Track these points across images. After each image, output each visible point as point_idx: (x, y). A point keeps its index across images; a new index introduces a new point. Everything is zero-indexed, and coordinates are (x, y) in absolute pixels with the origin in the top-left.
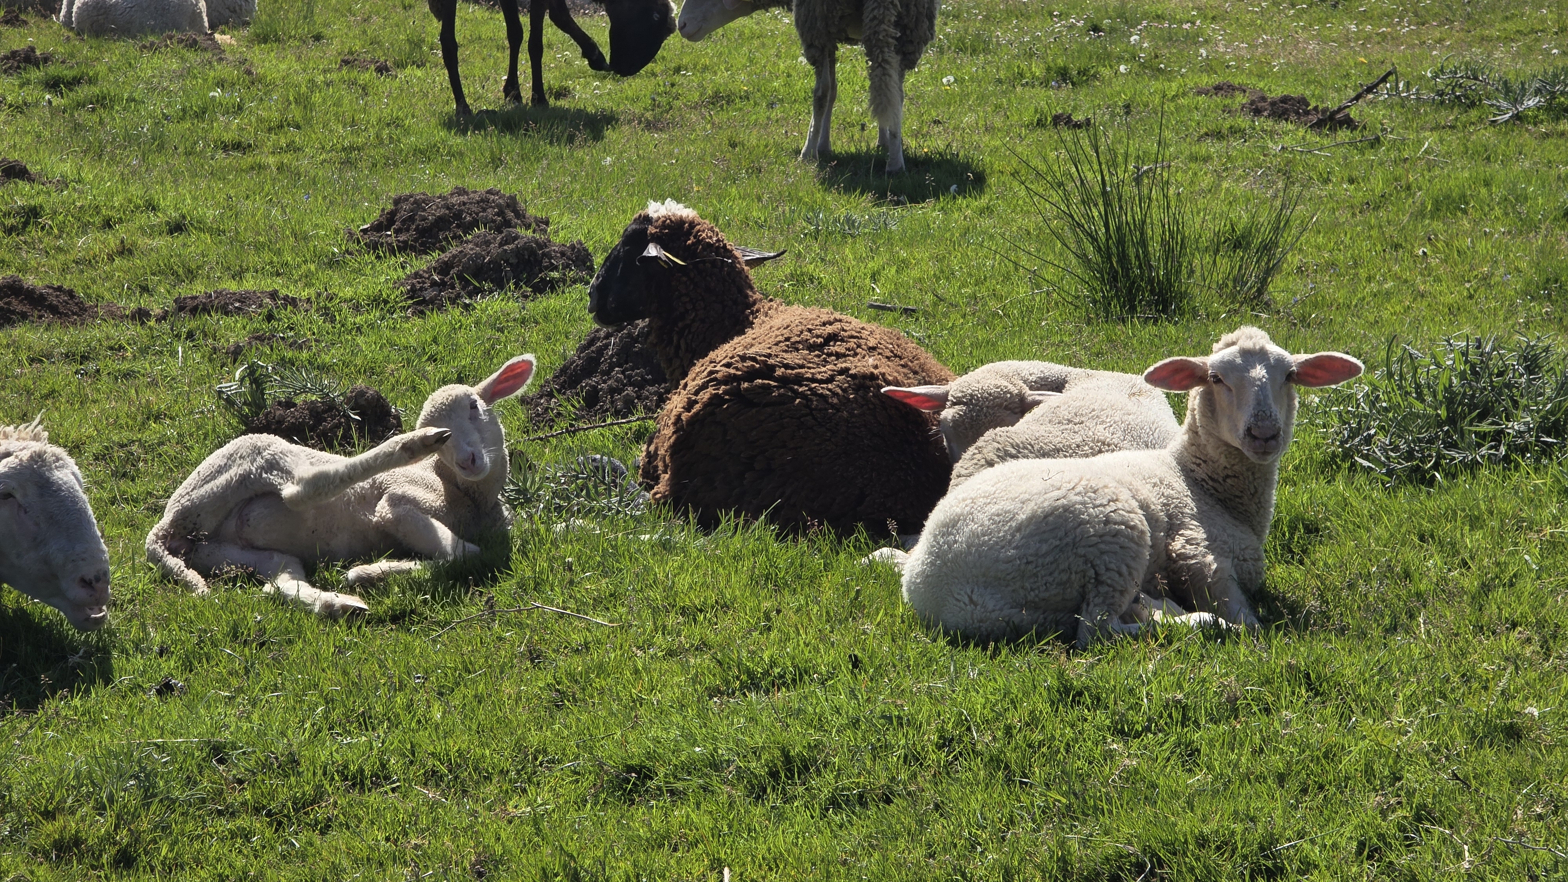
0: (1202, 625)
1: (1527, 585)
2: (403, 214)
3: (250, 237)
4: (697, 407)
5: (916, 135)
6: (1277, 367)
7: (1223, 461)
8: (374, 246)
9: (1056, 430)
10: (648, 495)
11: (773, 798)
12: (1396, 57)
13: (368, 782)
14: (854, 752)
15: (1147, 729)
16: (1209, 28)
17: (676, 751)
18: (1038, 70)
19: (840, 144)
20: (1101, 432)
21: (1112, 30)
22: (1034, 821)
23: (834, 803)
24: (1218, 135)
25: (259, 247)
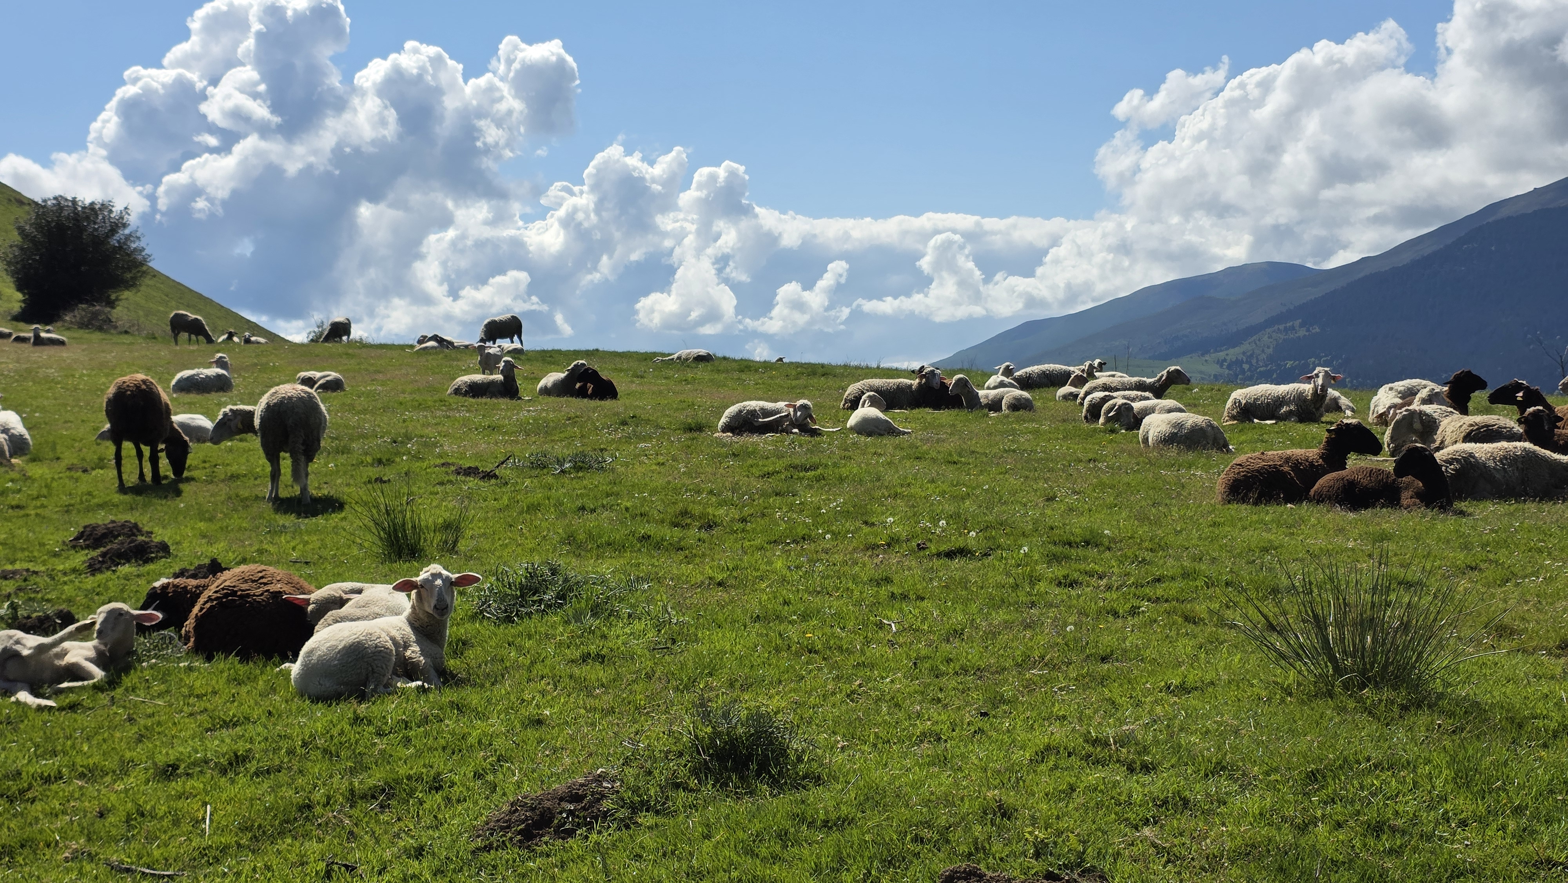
0: (418, 688)
1: (548, 662)
2: (87, 533)
3: (19, 545)
4: (204, 611)
5: (316, 488)
6: (446, 580)
7: (426, 620)
8: (74, 547)
9: (358, 610)
10: (185, 647)
11: (231, 775)
12: (516, 449)
13: (53, 779)
14: (266, 751)
15: (390, 732)
16: (442, 440)
17: (190, 757)
18: (369, 459)
19: (284, 493)
20: (377, 610)
21: (402, 442)
22: (340, 774)
23: (257, 774)
24: (441, 483)
25: (23, 550)
